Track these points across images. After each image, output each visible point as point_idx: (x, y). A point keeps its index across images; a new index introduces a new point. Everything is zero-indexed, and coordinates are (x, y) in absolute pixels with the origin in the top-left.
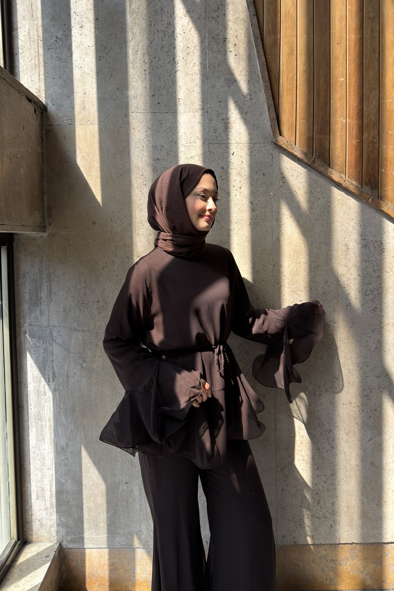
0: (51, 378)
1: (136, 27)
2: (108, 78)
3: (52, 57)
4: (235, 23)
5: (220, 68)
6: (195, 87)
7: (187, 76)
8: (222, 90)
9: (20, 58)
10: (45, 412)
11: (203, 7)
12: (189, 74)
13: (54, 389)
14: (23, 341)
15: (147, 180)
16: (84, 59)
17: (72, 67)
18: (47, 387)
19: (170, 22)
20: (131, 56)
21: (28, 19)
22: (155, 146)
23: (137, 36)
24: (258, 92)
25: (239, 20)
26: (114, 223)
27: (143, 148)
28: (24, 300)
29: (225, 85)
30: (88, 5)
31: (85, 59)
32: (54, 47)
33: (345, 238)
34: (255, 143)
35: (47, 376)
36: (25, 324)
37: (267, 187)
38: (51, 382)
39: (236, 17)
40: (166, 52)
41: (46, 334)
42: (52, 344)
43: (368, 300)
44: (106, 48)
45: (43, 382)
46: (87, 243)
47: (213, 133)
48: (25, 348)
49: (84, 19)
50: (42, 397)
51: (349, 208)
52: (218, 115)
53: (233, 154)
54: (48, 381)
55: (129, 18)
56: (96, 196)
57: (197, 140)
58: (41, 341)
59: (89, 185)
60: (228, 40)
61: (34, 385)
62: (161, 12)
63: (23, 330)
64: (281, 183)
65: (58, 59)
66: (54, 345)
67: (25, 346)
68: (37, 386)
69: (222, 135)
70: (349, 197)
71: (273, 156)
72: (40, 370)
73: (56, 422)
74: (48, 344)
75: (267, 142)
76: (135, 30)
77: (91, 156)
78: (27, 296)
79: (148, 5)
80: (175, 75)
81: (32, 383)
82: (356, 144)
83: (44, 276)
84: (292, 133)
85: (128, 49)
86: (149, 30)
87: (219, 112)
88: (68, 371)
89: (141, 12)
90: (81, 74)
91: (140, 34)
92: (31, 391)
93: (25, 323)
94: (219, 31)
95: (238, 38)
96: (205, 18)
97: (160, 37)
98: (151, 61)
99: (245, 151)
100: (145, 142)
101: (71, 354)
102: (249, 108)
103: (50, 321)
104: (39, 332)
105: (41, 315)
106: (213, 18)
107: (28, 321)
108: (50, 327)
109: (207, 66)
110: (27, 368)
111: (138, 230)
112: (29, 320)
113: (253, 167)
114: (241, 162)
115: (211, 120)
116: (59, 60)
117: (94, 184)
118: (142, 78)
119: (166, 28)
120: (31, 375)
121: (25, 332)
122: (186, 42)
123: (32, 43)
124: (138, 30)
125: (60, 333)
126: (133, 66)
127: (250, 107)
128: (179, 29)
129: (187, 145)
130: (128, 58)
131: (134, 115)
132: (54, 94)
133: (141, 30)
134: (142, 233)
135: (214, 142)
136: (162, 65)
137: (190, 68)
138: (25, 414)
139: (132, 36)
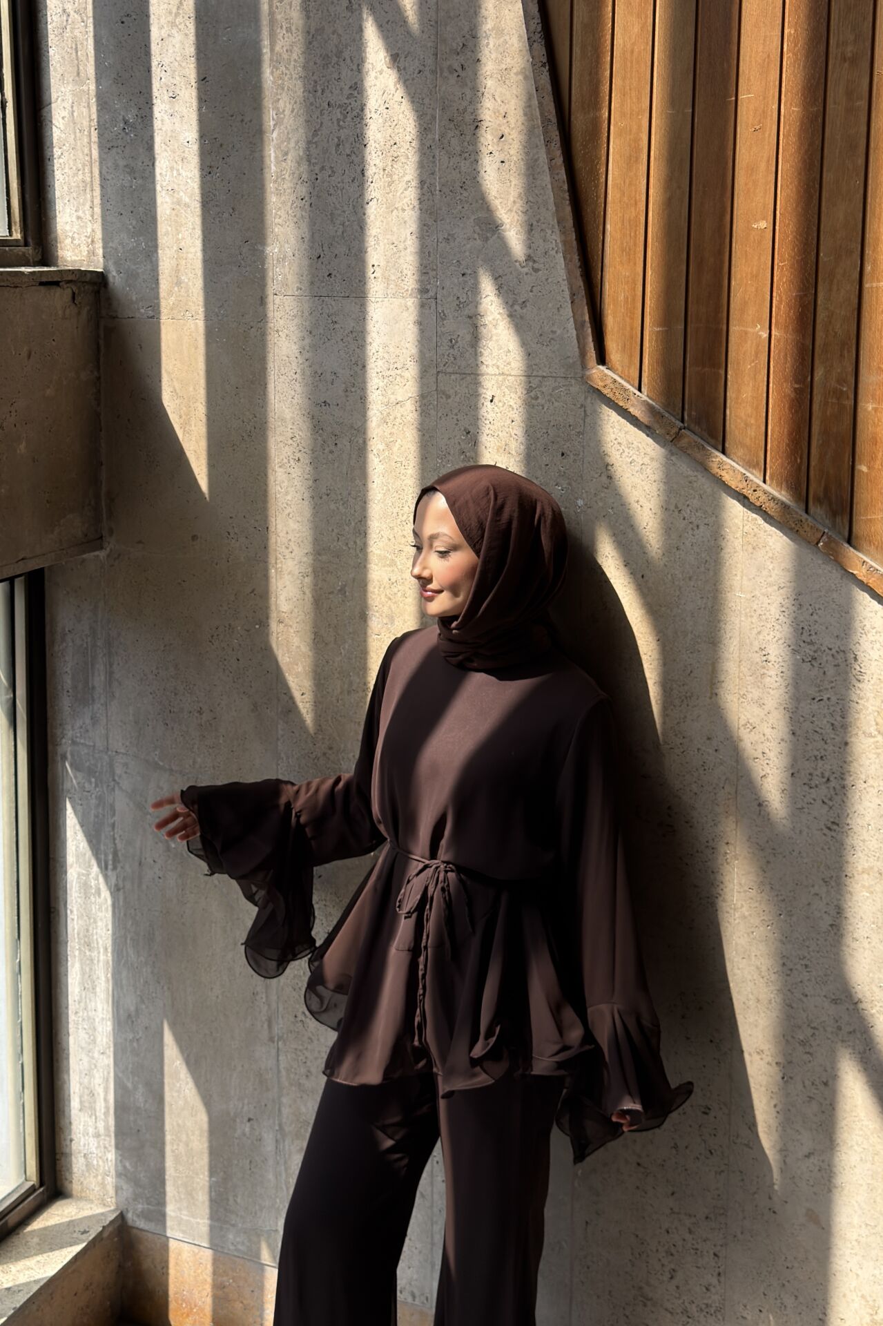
0: (110, 862)
1: (284, 94)
2: (226, 215)
3: (116, 166)
4: (502, 81)
5: (465, 194)
6: (409, 237)
7: (392, 211)
8: (468, 246)
9: (55, 168)
10: (99, 931)
11: (429, 44)
12: (397, 209)
13: (116, 885)
14: (61, 774)
15: (302, 449)
16: (178, 170)
17: (155, 190)
18: (101, 879)
19: (356, 83)
20: (272, 165)
21: (71, 79)
22: (319, 372)
23: (287, 117)
24: (553, 253)
25: (512, 75)
26: (233, 541)
27: (295, 377)
28: (63, 690)
29: (476, 236)
30: (187, 45)
31: (181, 171)
32: (120, 142)
33: (759, 633)
34: (544, 377)
35: (103, 857)
36: (64, 741)
37: (569, 484)
38: (109, 870)
39: (504, 67)
40: (348, 155)
41: (102, 766)
42: (113, 789)
43: (815, 800)
44: (221, 145)
45: (95, 869)
46: (180, 581)
47: (447, 348)
48: (63, 790)
49: (178, 78)
50: (93, 899)
51: (772, 558)
52: (460, 305)
53: (491, 401)
54: (104, 867)
55: (268, 76)
56: (198, 477)
57: (412, 363)
58: (93, 780)
59: (185, 453)
60: (485, 124)
61: (78, 869)
62: (336, 59)
63: (60, 750)
64: (604, 478)
65: (128, 170)
66: (117, 791)
67: (63, 785)
68: (83, 875)
69: (468, 353)
70: (773, 529)
71: (585, 411)
72: (90, 842)
73: (118, 957)
74: (105, 789)
75: (572, 375)
76: (281, 104)
77: (191, 389)
78: (68, 681)
79: (310, 43)
80: (365, 209)
81: (75, 865)
82: (793, 395)
83: (99, 643)
84: (631, 356)
85: (267, 148)
86: (311, 104)
87: (461, 299)
88: (141, 852)
89: (295, 61)
90: (173, 206)
91: (292, 111)
92: (72, 881)
93: (63, 737)
94: (465, 103)
95: (509, 119)
96: (433, 72)
97: (335, 120)
98: (315, 176)
99: (519, 393)
100: (300, 362)
101: (149, 816)
102: (531, 291)
103: (110, 741)
104: (89, 760)
105: (94, 724)
106: (452, 70)
107: (70, 734)
108: (110, 753)
109: (435, 191)
110: (65, 833)
111: (282, 562)
112: (71, 732)
113: (539, 435)
114: (509, 422)
115: (442, 317)
116: (129, 173)
117: (195, 452)
118: (295, 216)
119: (348, 98)
120: (74, 848)
121: (64, 757)
122: (390, 131)
123: (78, 134)
124: (287, 105)
125: (127, 768)
126: (277, 189)
127: (534, 289)
128: (373, 101)
129: (388, 373)
130: (266, 170)
131: (277, 299)
132: (120, 248)
133: (296, 103)
134: (289, 570)
135: (448, 370)
136: (339, 185)
137: (398, 194)
138: (62, 928)
139: (275, 117)
